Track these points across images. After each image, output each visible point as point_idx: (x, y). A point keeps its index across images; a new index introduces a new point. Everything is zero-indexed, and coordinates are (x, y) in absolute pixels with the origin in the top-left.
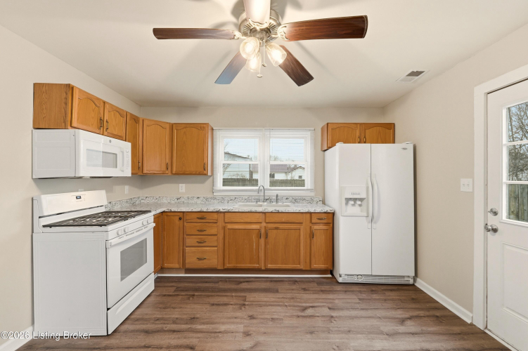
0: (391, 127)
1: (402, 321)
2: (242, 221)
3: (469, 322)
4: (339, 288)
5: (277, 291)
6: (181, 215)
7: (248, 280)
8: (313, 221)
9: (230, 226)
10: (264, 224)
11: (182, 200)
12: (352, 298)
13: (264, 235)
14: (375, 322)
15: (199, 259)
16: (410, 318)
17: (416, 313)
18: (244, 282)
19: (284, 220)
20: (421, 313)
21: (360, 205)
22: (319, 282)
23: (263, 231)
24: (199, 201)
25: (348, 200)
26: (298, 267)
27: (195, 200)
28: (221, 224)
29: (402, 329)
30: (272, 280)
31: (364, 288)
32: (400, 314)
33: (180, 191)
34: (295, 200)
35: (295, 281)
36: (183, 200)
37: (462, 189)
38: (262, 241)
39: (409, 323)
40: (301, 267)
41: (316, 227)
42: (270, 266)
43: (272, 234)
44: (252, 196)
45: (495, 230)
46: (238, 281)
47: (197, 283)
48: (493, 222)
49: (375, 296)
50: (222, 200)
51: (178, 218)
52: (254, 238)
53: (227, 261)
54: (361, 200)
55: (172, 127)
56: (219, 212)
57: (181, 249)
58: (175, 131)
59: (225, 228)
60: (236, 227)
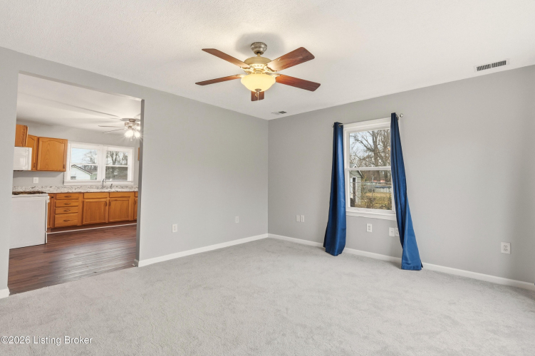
2: (95, 197)
6: (53, 195)
8: (137, 196)
9: (87, 201)
10: (108, 199)
11: (36, 188)
13: (108, 204)
15: (65, 221)
19: (120, 196)
23: (108, 202)
24: (51, 189)
26: (127, 219)
27: (48, 188)
28: (81, 199)
33: (34, 182)
34: (123, 187)
36: (38, 188)
38: (107, 207)
42: (112, 221)
43: (113, 204)
50: (71, 187)
52: (103, 206)
53: (84, 220)
55: (38, 139)
56: (80, 193)
57: (52, 216)
58: (41, 143)
59: (83, 202)
60: (91, 200)
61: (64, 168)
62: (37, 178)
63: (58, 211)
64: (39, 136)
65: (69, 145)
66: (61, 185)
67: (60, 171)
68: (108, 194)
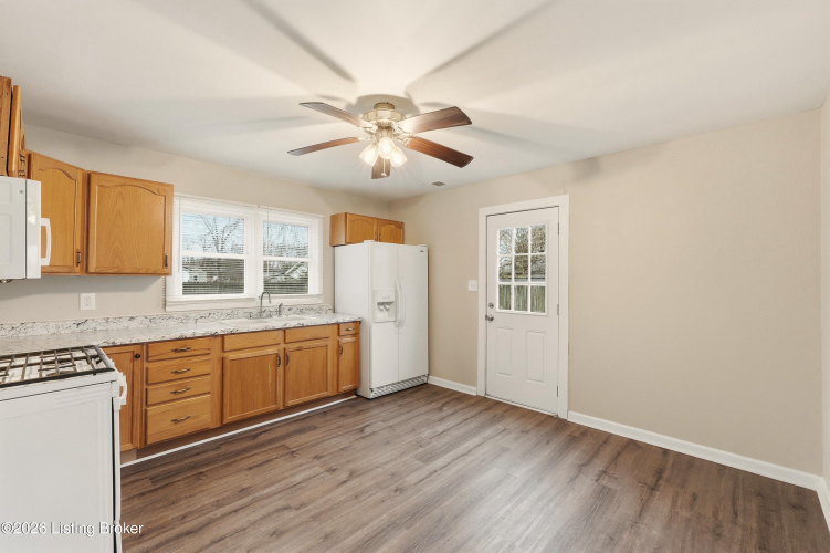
0: (400, 225)
1: (440, 409)
2: (252, 345)
3: (475, 394)
4: (372, 404)
5: (315, 428)
6: (137, 350)
7: (264, 430)
8: (342, 333)
9: (232, 356)
10: (283, 346)
11: (91, 325)
12: (391, 408)
13: (283, 360)
14: (425, 417)
15: (175, 421)
16: (443, 405)
17: (444, 401)
18: (261, 433)
19: (308, 337)
20: (446, 400)
21: (387, 310)
22: (349, 405)
23: (281, 355)
24: (133, 325)
25: (380, 304)
26: (325, 394)
27: (125, 323)
28: (216, 353)
29: (444, 414)
30: (295, 420)
31: (395, 397)
32: (434, 405)
33: (83, 307)
34: (301, 310)
35: (324, 413)
36: (94, 325)
37: (470, 289)
38: (281, 369)
39: (444, 409)
40: (329, 393)
41: (344, 340)
42: (291, 402)
43: (294, 358)
44: (238, 309)
45: (492, 319)
46: (254, 435)
47: (181, 460)
48: (491, 312)
49: (408, 400)
50: (185, 318)
51: (129, 356)
52: (270, 368)
53: (226, 411)
54: (389, 303)
55: (88, 178)
56: (214, 336)
57: (138, 411)
58: (95, 189)
59: (223, 359)
60: (243, 355)
61: (166, 264)
62: (93, 295)
63: (156, 394)
64: (88, 167)
65: (176, 202)
66: (160, 312)
67: (156, 274)
68: (281, 333)
